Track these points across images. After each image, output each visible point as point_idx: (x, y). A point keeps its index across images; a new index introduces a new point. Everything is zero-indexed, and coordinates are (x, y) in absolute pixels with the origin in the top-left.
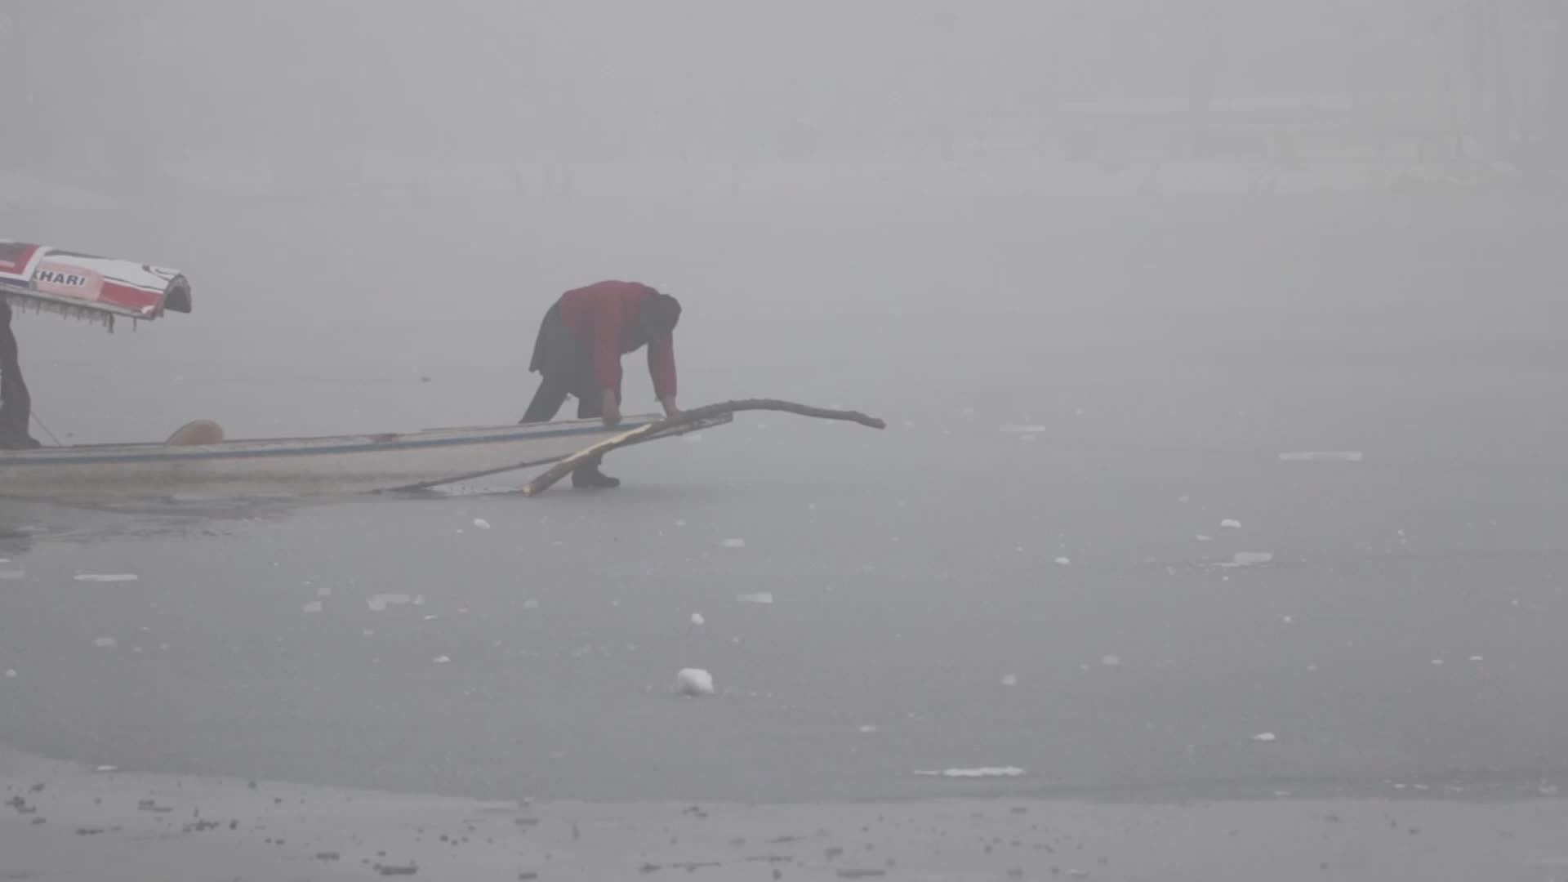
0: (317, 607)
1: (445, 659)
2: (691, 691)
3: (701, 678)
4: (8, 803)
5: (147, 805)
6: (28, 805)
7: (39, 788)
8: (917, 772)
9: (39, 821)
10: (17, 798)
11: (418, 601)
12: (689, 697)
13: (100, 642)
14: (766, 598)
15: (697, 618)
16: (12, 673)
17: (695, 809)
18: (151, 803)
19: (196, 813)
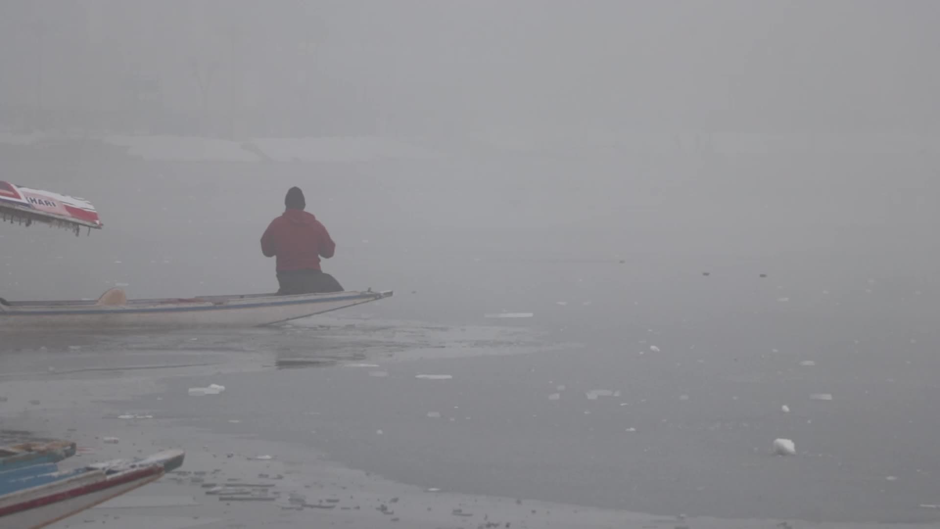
0: (557, 396)
1: (632, 429)
2: (782, 452)
3: (788, 445)
4: (377, 509)
5: (457, 512)
6: (389, 510)
7: (395, 500)
8: (923, 505)
9: (396, 520)
10: (382, 506)
11: (617, 394)
12: (780, 456)
13: (430, 415)
14: (828, 397)
15: (786, 408)
16: (380, 432)
17: (784, 524)
18: (460, 511)
19: (486, 518)
